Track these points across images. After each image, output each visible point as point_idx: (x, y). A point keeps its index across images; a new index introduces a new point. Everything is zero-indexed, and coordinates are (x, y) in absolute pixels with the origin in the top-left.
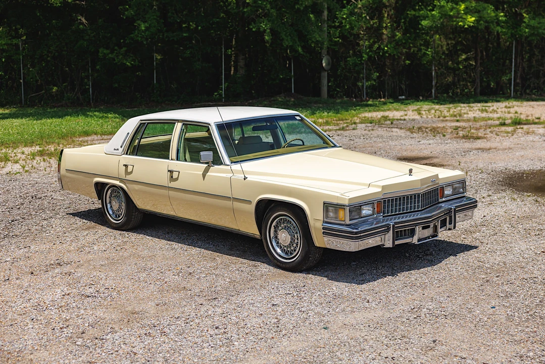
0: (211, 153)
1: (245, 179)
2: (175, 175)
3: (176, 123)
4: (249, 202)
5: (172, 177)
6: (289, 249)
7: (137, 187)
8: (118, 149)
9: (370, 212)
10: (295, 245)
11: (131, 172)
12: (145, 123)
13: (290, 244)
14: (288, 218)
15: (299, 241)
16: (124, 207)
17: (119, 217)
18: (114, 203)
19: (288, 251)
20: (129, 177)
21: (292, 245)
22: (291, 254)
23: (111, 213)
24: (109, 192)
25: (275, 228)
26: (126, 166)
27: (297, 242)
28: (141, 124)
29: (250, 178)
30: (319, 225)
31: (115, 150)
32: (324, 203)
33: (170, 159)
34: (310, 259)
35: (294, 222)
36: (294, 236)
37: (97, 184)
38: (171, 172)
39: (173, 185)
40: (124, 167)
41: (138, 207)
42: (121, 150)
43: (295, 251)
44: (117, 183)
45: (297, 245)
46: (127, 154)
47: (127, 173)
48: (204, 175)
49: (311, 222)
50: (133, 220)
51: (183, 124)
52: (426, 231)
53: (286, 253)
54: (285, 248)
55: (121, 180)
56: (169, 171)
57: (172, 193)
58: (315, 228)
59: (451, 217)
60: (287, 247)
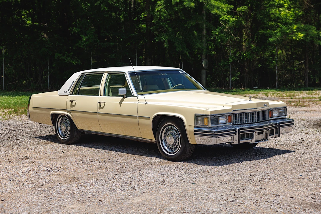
0: (125, 89)
1: (146, 104)
2: (102, 105)
3: (104, 74)
4: (149, 118)
5: (100, 106)
6: (173, 147)
7: (78, 114)
8: (66, 92)
9: (224, 121)
10: (177, 144)
11: (75, 105)
12: (84, 75)
13: (174, 144)
14: (173, 127)
15: (179, 142)
16: (69, 129)
17: (66, 135)
18: (63, 127)
19: (173, 148)
20: (73, 109)
21: (176, 144)
22: (175, 150)
23: (60, 133)
24: (60, 119)
25: (164, 134)
26: (71, 101)
27: (178, 142)
28: (82, 75)
29: (149, 103)
30: (192, 129)
31: (65, 92)
32: (195, 115)
33: (100, 95)
34: (187, 152)
35: (176, 128)
36: (176, 138)
37: (53, 115)
38: (100, 103)
39: (101, 111)
40: (70, 102)
41: (78, 128)
42: (68, 92)
43: (177, 148)
44: (65, 113)
45: (178, 144)
46: (72, 94)
47: (72, 106)
48: (120, 104)
49: (187, 128)
50: (74, 137)
51: (108, 74)
52: (260, 135)
53: (172, 150)
54: (171, 147)
55: (68, 111)
56: (98, 102)
57: (100, 117)
58: (190, 131)
59: (277, 129)
60: (172, 145)
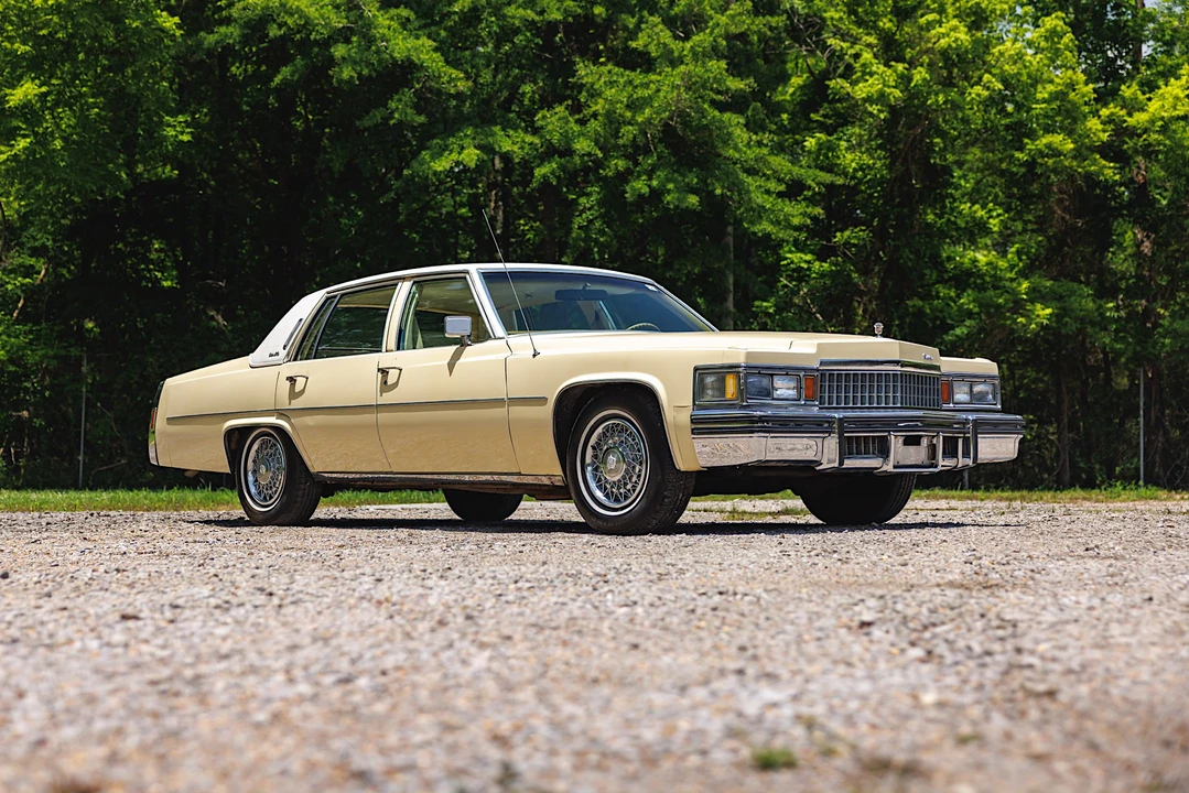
0: (468, 319)
1: (534, 356)
2: (391, 379)
3: (400, 284)
4: (542, 400)
5: (386, 383)
6: (622, 491)
7: (310, 420)
8: (277, 354)
9: (792, 393)
10: (634, 478)
11: (303, 391)
12: (335, 297)
13: (624, 478)
14: (622, 423)
15: (643, 471)
16: (282, 477)
17: (271, 497)
18: (262, 470)
19: (620, 493)
20: (297, 403)
21: (630, 478)
22: (626, 498)
23: (253, 490)
24: (254, 448)
25: (594, 447)
26: (292, 379)
27: (640, 471)
28: (328, 299)
29: (545, 353)
30: (684, 418)
31: (271, 355)
32: (696, 369)
33: (384, 350)
34: (666, 500)
35: (634, 425)
36: (634, 467)
37: (231, 434)
38: (384, 371)
39: (389, 398)
40: (288, 383)
41: (312, 470)
42: (283, 353)
43: (634, 490)
44: (272, 420)
45: (639, 477)
46: (295, 359)
47: (293, 395)
48: (451, 366)
49: (669, 414)
51: (414, 283)
52: (912, 450)
53: (616, 499)
54: (614, 489)
55: (281, 413)
56: (379, 370)
57: (384, 417)
58: (676, 426)
60: (617, 484)
